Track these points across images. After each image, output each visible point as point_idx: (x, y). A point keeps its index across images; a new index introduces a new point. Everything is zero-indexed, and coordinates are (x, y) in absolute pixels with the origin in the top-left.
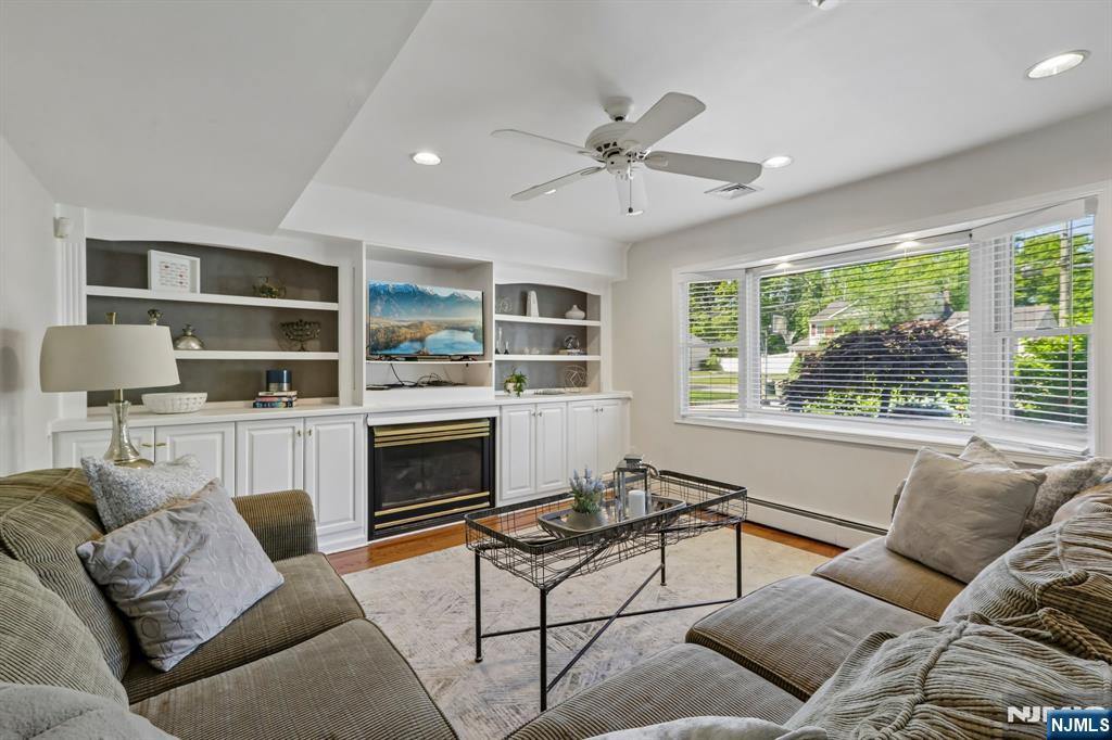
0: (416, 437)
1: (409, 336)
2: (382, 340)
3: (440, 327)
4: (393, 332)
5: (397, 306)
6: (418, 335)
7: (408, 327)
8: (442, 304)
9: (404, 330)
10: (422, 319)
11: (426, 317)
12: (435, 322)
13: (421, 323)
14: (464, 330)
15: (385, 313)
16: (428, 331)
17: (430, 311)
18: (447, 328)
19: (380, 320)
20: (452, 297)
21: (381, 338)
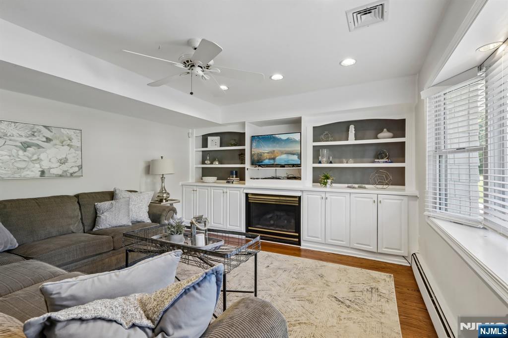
0: (272, 200)
1: (268, 157)
2: (256, 159)
3: (282, 153)
4: (261, 155)
5: (263, 143)
6: (272, 157)
7: (268, 153)
8: (283, 143)
9: (266, 154)
10: (274, 149)
11: (277, 148)
12: (280, 151)
13: (274, 151)
14: (294, 154)
15: (257, 147)
16: (277, 155)
17: (278, 145)
18: (286, 153)
19: (255, 150)
20: (288, 139)
21: (256, 158)
